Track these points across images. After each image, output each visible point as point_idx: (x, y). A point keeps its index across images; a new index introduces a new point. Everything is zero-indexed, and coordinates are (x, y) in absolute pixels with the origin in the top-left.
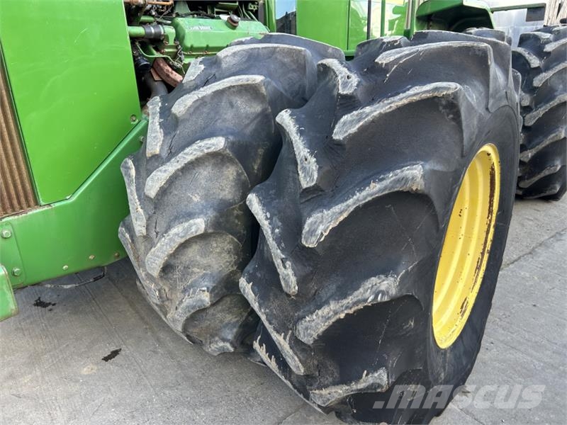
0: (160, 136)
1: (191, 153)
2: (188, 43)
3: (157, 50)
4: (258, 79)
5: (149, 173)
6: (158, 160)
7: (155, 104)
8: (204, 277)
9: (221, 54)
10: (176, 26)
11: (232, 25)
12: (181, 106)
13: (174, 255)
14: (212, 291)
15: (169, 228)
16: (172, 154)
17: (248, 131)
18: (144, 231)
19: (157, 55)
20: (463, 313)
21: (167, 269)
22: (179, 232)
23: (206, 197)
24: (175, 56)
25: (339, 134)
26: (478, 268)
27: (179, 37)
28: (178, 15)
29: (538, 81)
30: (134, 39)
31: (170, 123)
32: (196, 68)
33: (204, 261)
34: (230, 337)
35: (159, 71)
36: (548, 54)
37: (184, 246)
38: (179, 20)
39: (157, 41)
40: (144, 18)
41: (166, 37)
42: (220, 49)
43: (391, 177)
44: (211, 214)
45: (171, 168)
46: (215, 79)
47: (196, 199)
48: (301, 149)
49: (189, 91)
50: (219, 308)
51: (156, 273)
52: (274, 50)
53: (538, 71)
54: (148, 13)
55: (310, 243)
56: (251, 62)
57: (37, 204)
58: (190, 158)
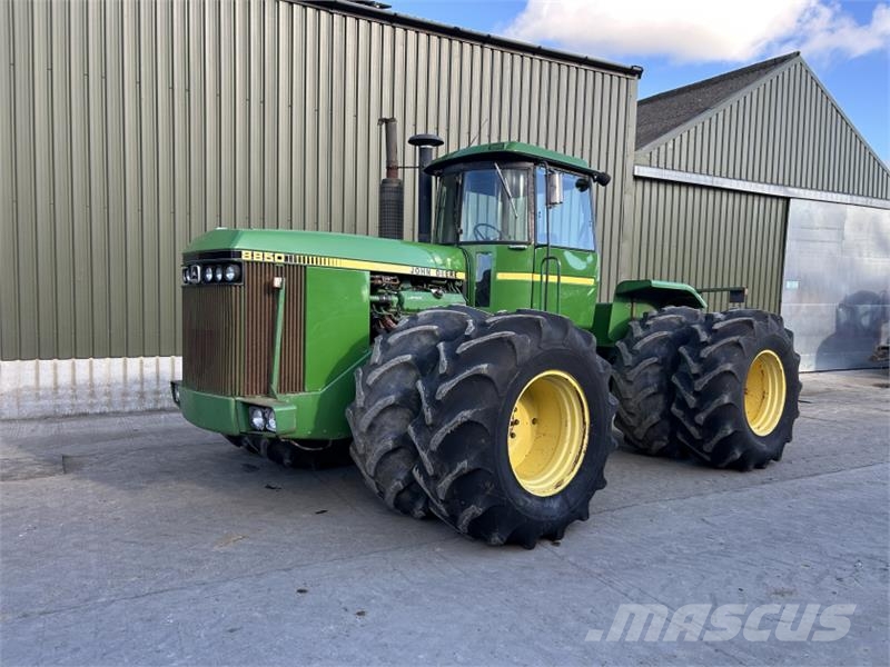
0: (379, 353)
1: (393, 362)
2: (405, 307)
3: (386, 310)
4: (435, 327)
5: (370, 372)
6: (376, 366)
7: (379, 339)
8: (390, 433)
9: (419, 314)
10: (399, 296)
11: (437, 296)
12: (392, 339)
13: (376, 418)
14: (394, 440)
15: (376, 401)
16: (383, 363)
17: (426, 353)
18: (362, 404)
19: (384, 312)
20: (557, 486)
21: (371, 427)
22: (381, 403)
23: (398, 386)
24: (396, 314)
25: (458, 351)
26: (576, 462)
27: (401, 303)
28: (403, 289)
29: (704, 353)
30: (372, 303)
31: (385, 347)
32: (404, 320)
33: (392, 423)
34: (402, 477)
35: (385, 323)
36: (716, 330)
37: (383, 412)
38: (403, 293)
39: (387, 305)
40: (380, 291)
41: (392, 302)
42: (419, 311)
43: (475, 368)
44: (399, 394)
45: (382, 369)
46: (413, 326)
47: (393, 386)
48: (443, 357)
49: (398, 332)
50: (398, 455)
51: (364, 430)
52: (449, 314)
53: (706, 344)
54: (383, 288)
55: (439, 398)
56: (434, 319)
57: (304, 391)
58: (393, 364)
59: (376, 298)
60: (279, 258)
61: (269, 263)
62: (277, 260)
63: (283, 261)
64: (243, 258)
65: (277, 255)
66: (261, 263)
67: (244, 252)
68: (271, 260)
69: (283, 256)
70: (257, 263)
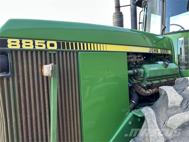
11: (166, 66)
27: (145, 73)
35: (136, 88)
38: (145, 66)
59: (131, 72)
60: (52, 45)
61: (41, 51)
62: (49, 48)
63: (55, 48)
64: (10, 46)
65: (49, 43)
66: (32, 51)
67: (9, 41)
68: (44, 48)
69: (55, 43)
70: (27, 51)
